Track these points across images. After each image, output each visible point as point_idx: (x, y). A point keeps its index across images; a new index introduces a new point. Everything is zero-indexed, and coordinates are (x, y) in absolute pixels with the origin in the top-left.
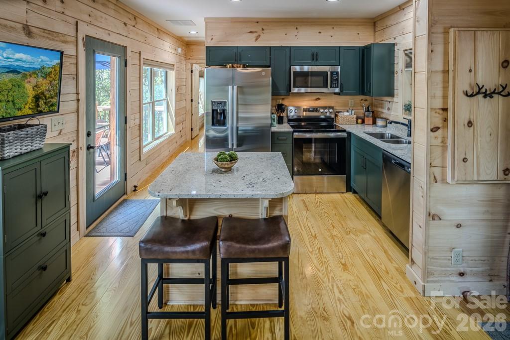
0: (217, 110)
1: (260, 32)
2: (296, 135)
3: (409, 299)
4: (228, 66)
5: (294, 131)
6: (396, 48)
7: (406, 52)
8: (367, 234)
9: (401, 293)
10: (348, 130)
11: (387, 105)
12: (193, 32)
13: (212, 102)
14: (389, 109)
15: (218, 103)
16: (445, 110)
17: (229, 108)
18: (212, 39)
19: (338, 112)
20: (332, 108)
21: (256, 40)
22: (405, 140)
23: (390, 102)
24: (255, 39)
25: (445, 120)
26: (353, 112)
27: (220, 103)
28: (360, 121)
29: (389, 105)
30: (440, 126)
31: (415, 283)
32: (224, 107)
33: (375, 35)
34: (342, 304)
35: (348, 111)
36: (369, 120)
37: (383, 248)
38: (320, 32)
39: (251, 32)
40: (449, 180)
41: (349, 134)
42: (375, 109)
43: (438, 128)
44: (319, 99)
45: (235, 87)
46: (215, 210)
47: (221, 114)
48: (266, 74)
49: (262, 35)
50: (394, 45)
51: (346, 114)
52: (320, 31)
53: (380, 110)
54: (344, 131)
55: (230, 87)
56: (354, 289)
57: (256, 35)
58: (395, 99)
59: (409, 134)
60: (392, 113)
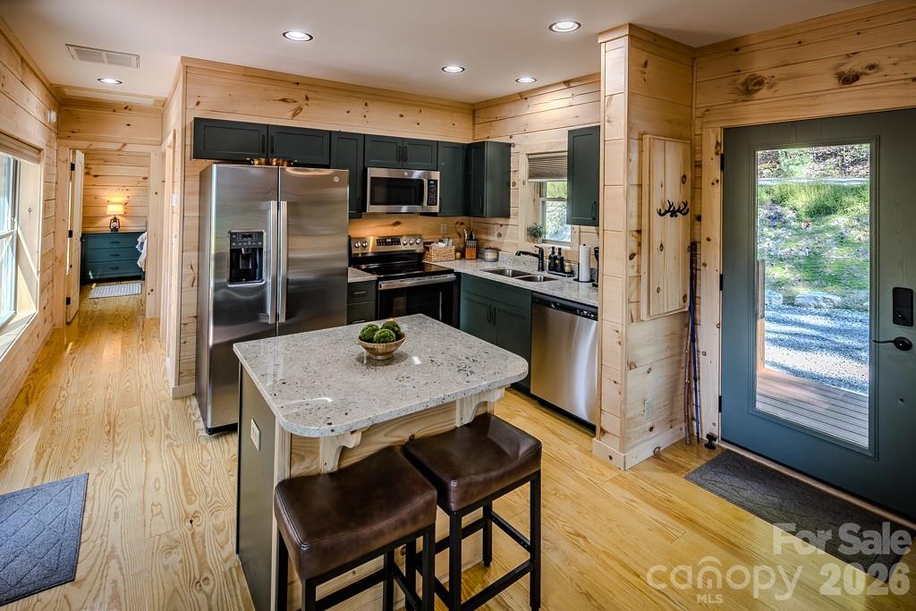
0: (241, 250)
1: (301, 102)
2: (384, 285)
3: (614, 480)
4: (256, 162)
5: (379, 279)
6: (513, 150)
7: (530, 157)
8: (518, 417)
9: (603, 478)
10: (456, 270)
11: (497, 230)
12: (110, 81)
13: (232, 234)
14: (500, 235)
15: (244, 236)
16: (639, 232)
17: (268, 243)
18: (198, 103)
19: (430, 243)
20: (420, 236)
21: (294, 115)
22: (539, 277)
23: (501, 225)
24: (291, 114)
25: (640, 244)
26: (451, 241)
27: (250, 236)
28: (458, 254)
29: (501, 230)
30: (635, 252)
31: (611, 458)
32: (257, 242)
33: (474, 129)
34: (558, 521)
35: (441, 241)
36: (470, 252)
37: (546, 427)
38: (402, 116)
39: (284, 100)
40: (644, 316)
41: (458, 274)
42: (479, 237)
43: (634, 254)
44: (398, 223)
45: (284, 204)
46: (386, 435)
47: (246, 257)
48: (340, 180)
49: (305, 107)
50: (509, 145)
51: (441, 245)
52: (402, 113)
53: (484, 237)
54: (451, 271)
55: (273, 204)
56: (555, 494)
57: (294, 106)
58: (511, 221)
59: (541, 268)
60: (506, 241)
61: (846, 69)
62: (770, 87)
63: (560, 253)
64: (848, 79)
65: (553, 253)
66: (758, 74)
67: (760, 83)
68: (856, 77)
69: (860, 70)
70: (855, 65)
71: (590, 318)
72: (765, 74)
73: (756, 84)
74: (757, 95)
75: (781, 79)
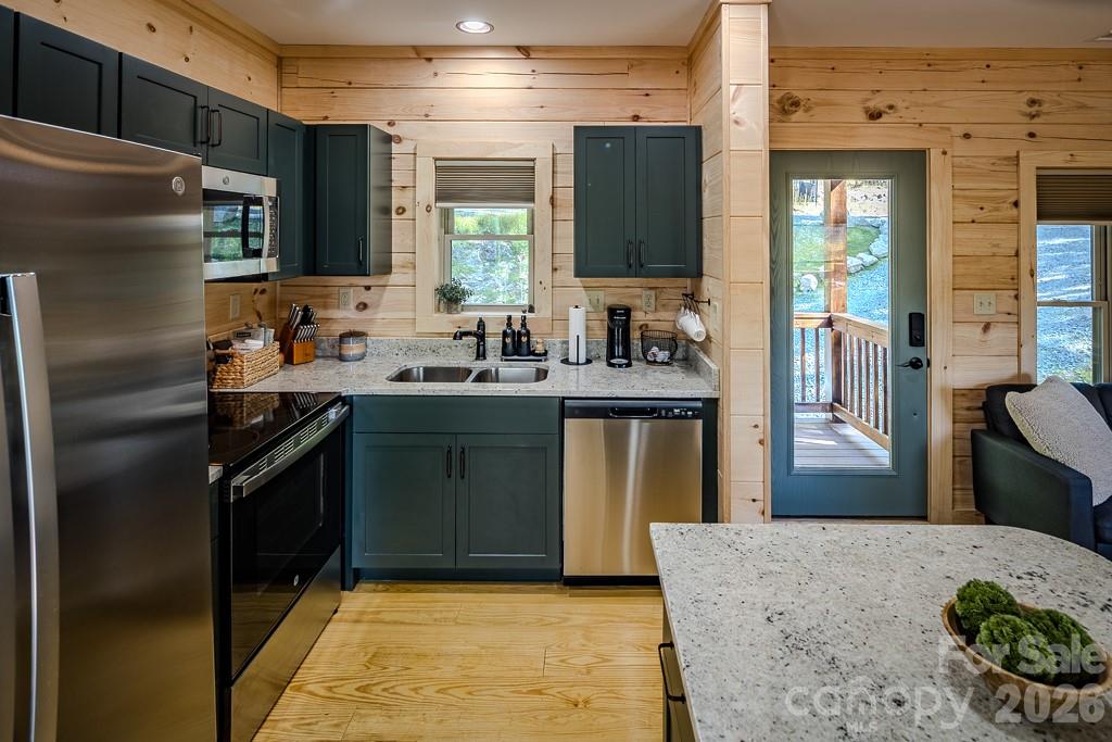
6: (397, 146)
11: (352, 297)
14: (362, 307)
23: (367, 288)
29: (367, 295)
48: (187, 188)
58: (395, 278)
59: (481, 354)
60: (380, 315)
61: (871, 104)
62: (806, 111)
63: (524, 325)
64: (875, 116)
65: (509, 325)
66: (795, 93)
67: (796, 104)
68: (879, 115)
69: (882, 109)
70: (877, 103)
71: (686, 417)
72: (799, 95)
73: (792, 105)
74: (794, 117)
75: (817, 104)
